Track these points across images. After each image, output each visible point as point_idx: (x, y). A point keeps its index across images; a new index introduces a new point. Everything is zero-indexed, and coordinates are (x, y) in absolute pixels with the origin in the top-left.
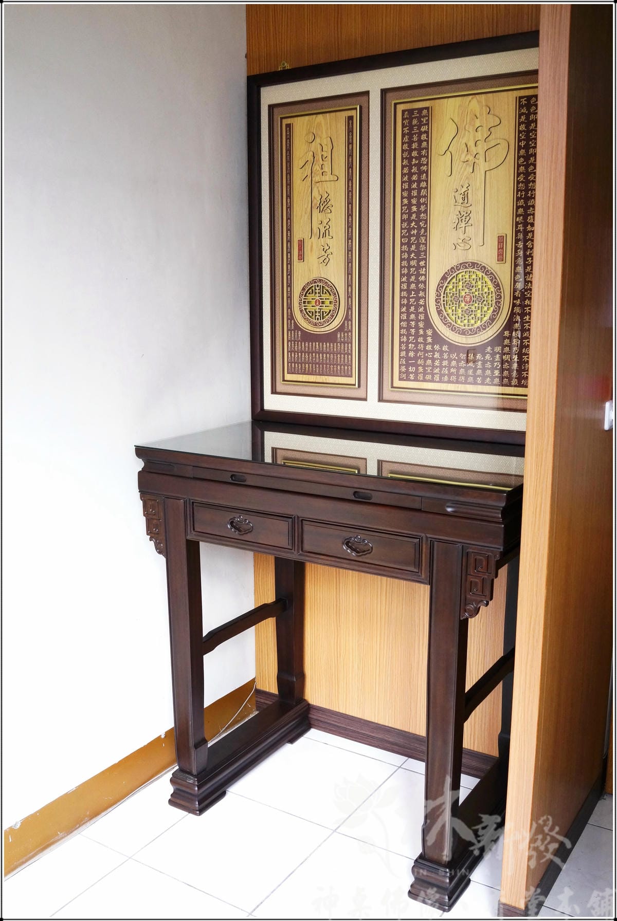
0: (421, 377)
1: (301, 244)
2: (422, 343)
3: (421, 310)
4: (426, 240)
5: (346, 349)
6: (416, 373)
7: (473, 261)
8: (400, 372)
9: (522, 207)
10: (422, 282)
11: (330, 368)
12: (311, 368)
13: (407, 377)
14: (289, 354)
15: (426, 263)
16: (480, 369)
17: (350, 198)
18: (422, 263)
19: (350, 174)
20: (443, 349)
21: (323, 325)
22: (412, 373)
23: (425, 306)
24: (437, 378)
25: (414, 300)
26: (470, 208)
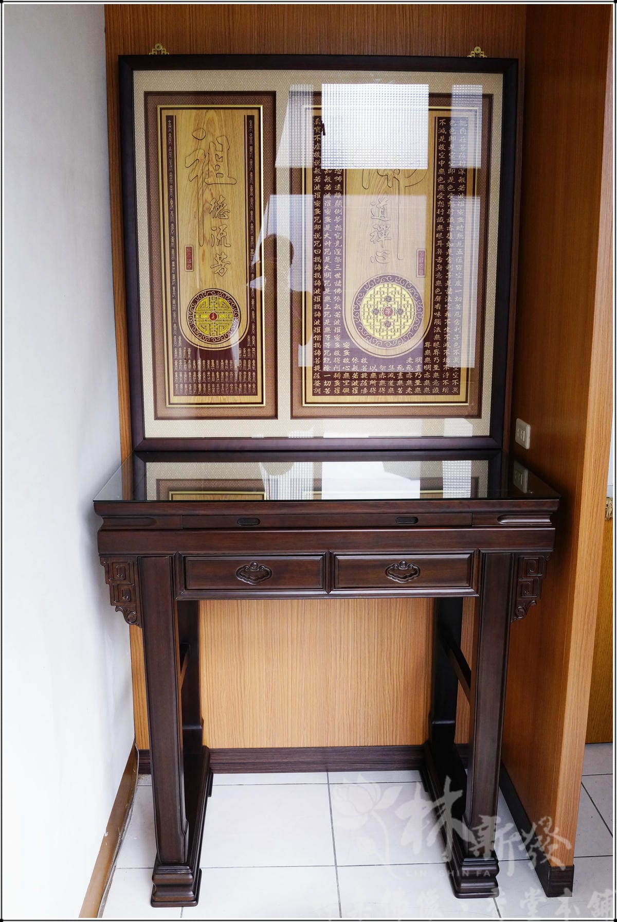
0: (337, 390)
1: (190, 252)
2: (338, 356)
3: (337, 322)
4: (342, 252)
5: (249, 365)
6: (332, 387)
7: (393, 275)
8: (314, 387)
9: (441, 223)
10: (337, 295)
11: (229, 387)
12: (204, 389)
13: (322, 391)
14: (176, 373)
15: (341, 276)
16: (401, 379)
17: (252, 204)
18: (337, 276)
19: (251, 178)
20: (362, 362)
21: (221, 340)
22: (327, 387)
23: (341, 319)
24: (355, 390)
25: (328, 313)
26: (389, 222)
